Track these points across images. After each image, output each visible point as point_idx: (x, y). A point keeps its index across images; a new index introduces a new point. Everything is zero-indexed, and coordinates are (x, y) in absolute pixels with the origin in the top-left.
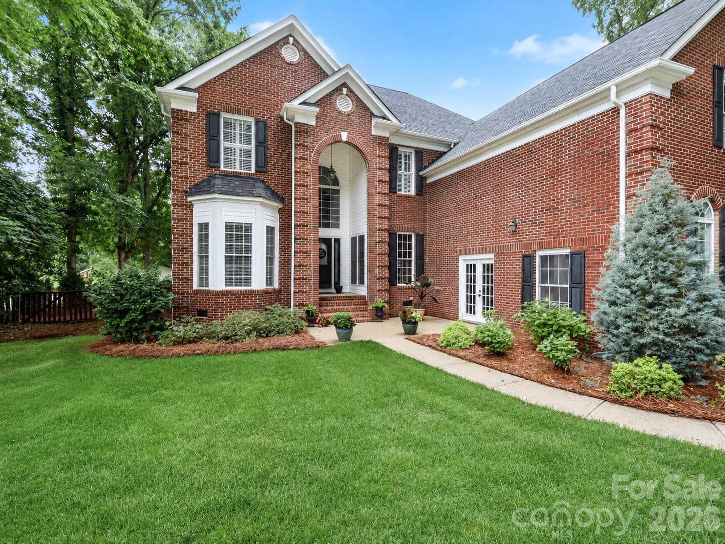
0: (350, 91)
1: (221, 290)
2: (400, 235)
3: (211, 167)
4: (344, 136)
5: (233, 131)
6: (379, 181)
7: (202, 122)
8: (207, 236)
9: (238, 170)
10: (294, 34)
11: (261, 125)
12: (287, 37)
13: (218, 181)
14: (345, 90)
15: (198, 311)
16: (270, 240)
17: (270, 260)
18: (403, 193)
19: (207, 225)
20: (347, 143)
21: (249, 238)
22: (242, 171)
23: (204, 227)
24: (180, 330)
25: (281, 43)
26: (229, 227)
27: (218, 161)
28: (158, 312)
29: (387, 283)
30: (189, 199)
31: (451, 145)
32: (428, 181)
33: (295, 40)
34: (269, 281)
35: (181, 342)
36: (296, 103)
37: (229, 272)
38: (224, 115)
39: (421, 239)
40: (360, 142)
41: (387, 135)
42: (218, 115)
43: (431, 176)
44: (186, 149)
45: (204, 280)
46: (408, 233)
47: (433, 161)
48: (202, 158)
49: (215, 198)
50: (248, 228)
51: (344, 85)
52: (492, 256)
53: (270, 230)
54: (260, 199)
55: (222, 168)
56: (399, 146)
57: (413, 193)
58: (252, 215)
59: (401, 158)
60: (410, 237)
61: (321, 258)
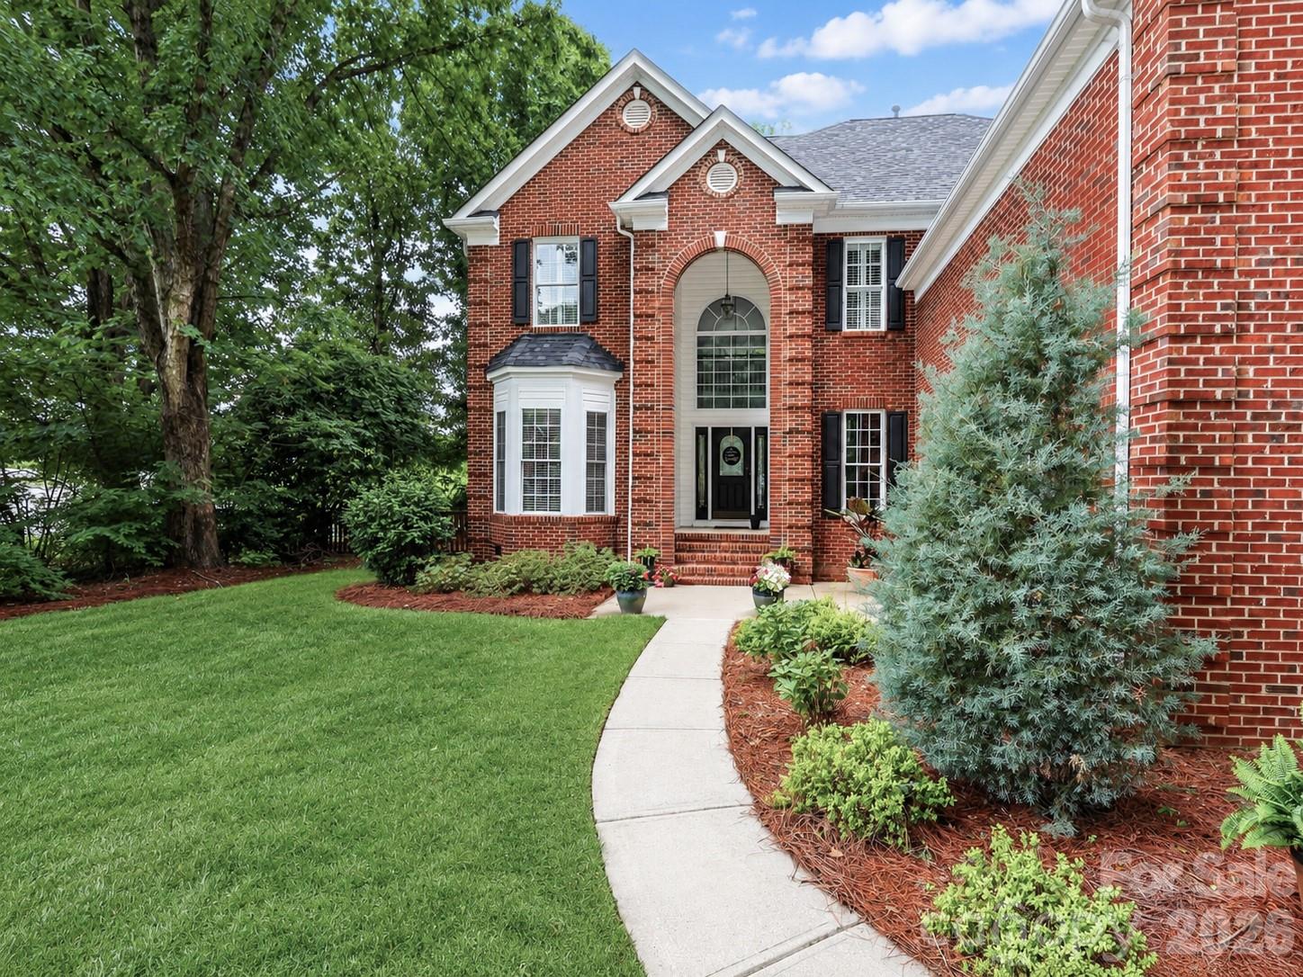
0: (732, 151)
1: (518, 515)
2: (850, 417)
3: (518, 325)
4: (720, 238)
6: (791, 313)
7: (507, 257)
8: (504, 432)
9: (557, 325)
10: (641, 82)
11: (589, 246)
12: (631, 89)
14: (721, 154)
15: (496, 547)
19: (505, 414)
20: (726, 249)
21: (556, 434)
22: (563, 325)
25: (622, 103)
26: (528, 416)
27: (529, 314)
29: (808, 512)
30: (489, 377)
32: (917, 296)
33: (644, 89)
34: (595, 500)
36: (628, 199)
37: (527, 487)
38: (535, 241)
39: (899, 423)
40: (752, 245)
41: (807, 220)
42: (527, 242)
44: (486, 303)
46: (869, 412)
48: (507, 317)
50: (556, 416)
51: (722, 145)
55: (534, 325)
56: (846, 234)
57: (883, 328)
58: (560, 395)
59: (853, 256)
60: (876, 418)
61: (731, 463)
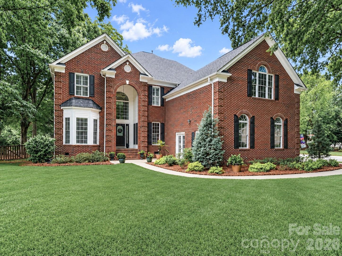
0: (130, 63)
1: (74, 145)
2: (153, 124)
3: (70, 95)
4: (128, 82)
5: (80, 80)
6: (143, 101)
7: (67, 76)
8: (69, 123)
9: (82, 96)
10: (106, 40)
11: (92, 78)
12: (103, 41)
13: (74, 101)
14: (128, 63)
15: (66, 153)
16: (95, 125)
17: (95, 133)
18: (155, 105)
19: (69, 118)
20: (129, 85)
21: (86, 124)
22: (84, 96)
23: (68, 119)
24: (59, 159)
25: (101, 44)
26: (78, 119)
27: (74, 93)
28: (50, 152)
29: (147, 144)
30: (62, 108)
31: (177, 85)
32: (167, 100)
33: (107, 42)
34: (95, 142)
35: (60, 163)
36: (106, 70)
37: (78, 137)
38: (76, 74)
39: (163, 125)
40: (135, 85)
41: (146, 81)
42: (74, 74)
43: (167, 98)
44: (61, 88)
45: (68, 141)
47: (169, 92)
48: (67, 91)
49: (72, 108)
50: (86, 120)
51: (128, 61)
52: (184, 133)
53: (95, 121)
54: (91, 109)
55: (75, 95)
56: (153, 85)
57: (160, 105)
58: (88, 115)
59: (154, 90)
60: (158, 124)
61: (120, 132)
